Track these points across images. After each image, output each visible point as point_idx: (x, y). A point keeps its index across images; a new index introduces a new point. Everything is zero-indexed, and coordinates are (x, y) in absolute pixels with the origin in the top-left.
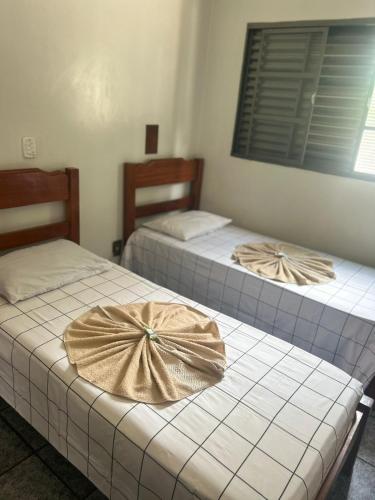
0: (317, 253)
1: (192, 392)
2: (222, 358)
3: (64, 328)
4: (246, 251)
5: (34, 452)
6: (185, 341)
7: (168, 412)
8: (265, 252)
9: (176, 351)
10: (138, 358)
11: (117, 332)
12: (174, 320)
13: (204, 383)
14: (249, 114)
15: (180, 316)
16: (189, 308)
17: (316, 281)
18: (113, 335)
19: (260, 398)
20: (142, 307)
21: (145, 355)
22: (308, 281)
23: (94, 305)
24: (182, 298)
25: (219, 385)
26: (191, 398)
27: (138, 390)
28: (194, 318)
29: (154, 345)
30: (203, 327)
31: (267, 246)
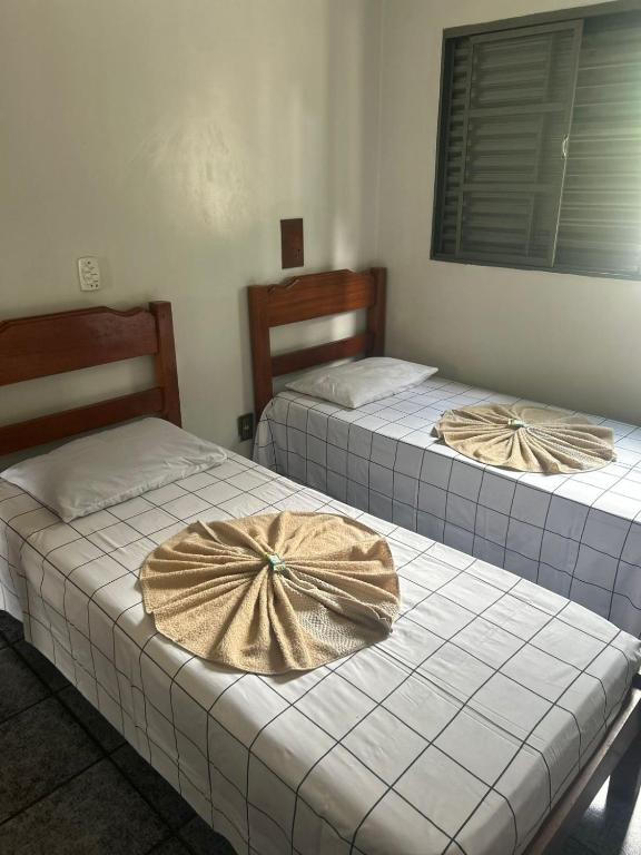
0: (588, 418)
1: (336, 657)
2: (393, 601)
3: (142, 559)
4: (459, 420)
5: (106, 755)
6: (333, 573)
7: (293, 688)
8: (493, 421)
9: (315, 591)
10: (254, 602)
11: (222, 562)
12: (320, 541)
13: (358, 642)
14: (457, 185)
15: (331, 534)
16: (348, 521)
17: (579, 466)
18: (217, 566)
19: (450, 665)
20: (269, 521)
21: (264, 598)
22: (562, 468)
23: (193, 521)
24: (336, 503)
25: (383, 644)
26: (333, 665)
27: (248, 653)
28: (354, 535)
29: (279, 581)
30: (365, 551)
31: (496, 410)
